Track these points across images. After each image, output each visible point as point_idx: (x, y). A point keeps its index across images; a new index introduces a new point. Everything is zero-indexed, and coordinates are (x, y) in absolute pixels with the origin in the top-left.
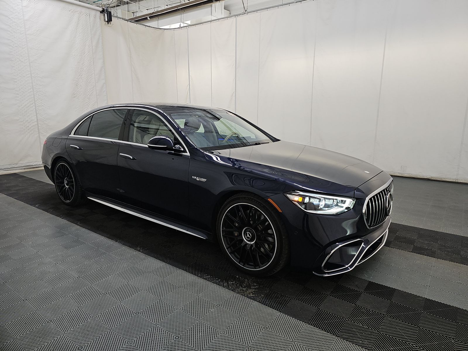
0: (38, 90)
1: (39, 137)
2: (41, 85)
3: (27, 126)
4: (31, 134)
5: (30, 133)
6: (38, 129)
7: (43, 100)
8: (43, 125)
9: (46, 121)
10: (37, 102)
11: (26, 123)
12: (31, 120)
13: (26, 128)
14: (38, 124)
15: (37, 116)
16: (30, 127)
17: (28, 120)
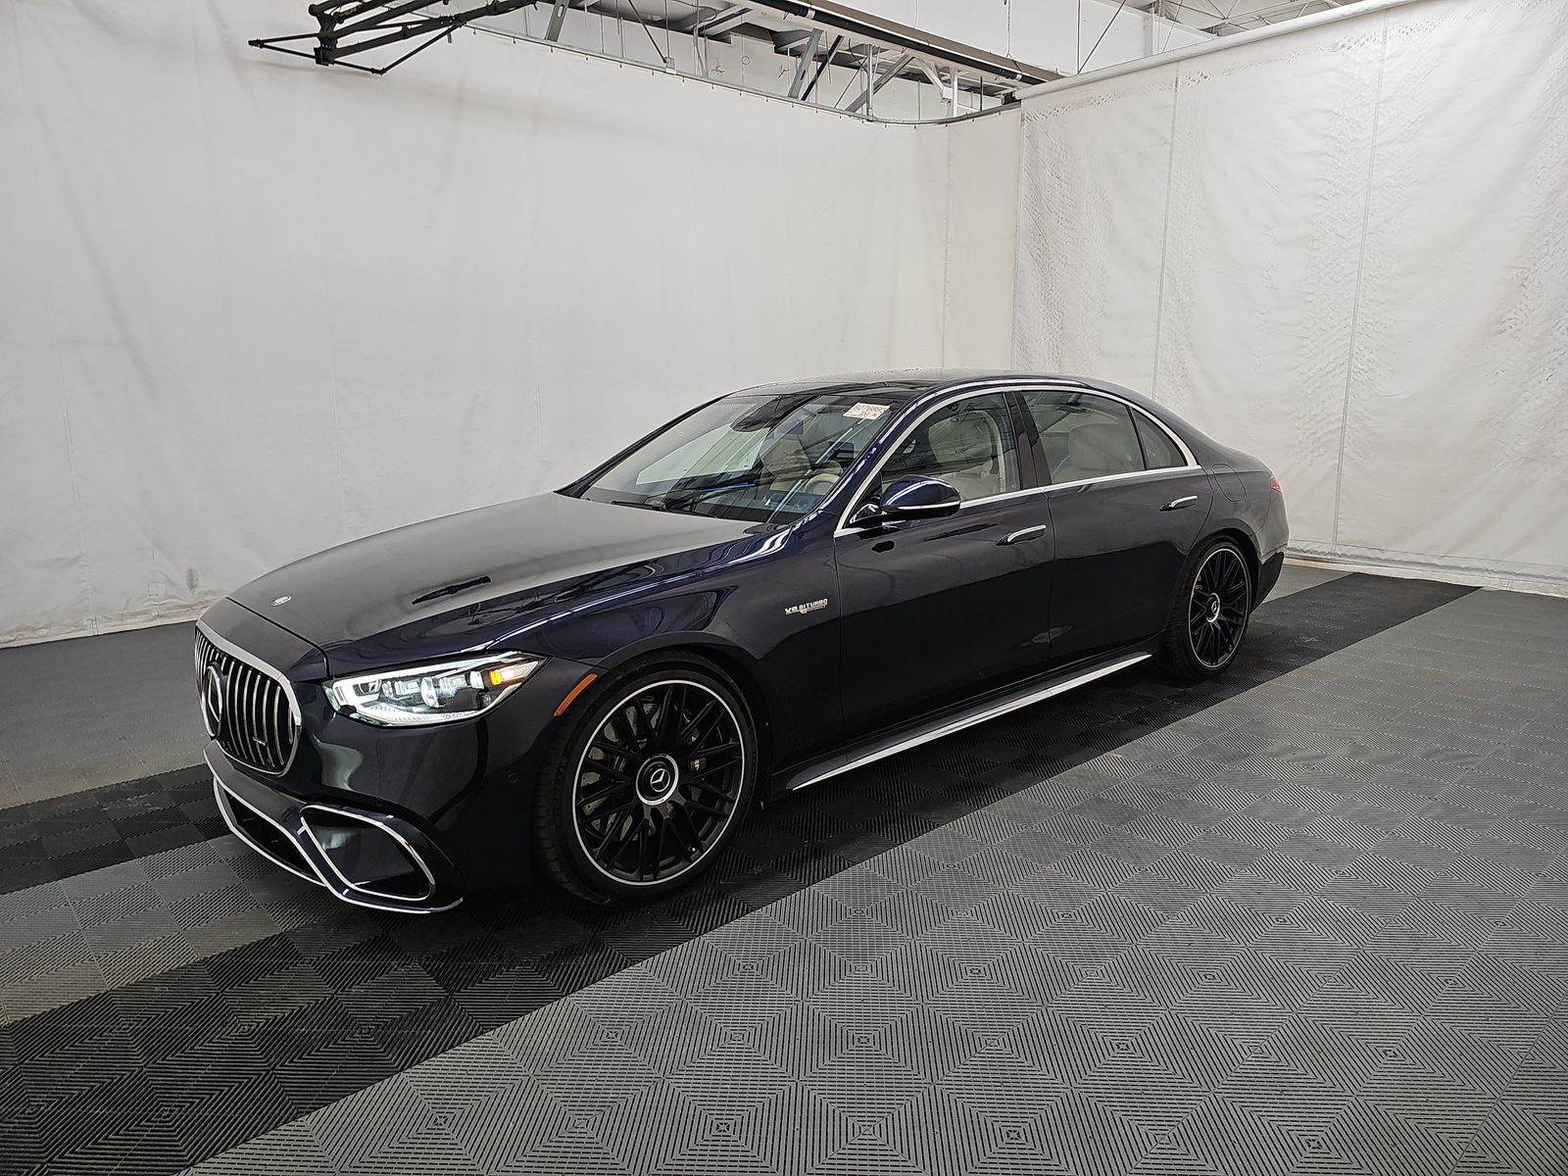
0: (1368, 321)
1: (1339, 469)
2: (1383, 303)
3: (1312, 431)
4: (1317, 457)
5: (1316, 454)
6: (1342, 442)
7: (1377, 350)
8: (1358, 431)
9: (1370, 420)
10: (1357, 359)
11: (1312, 422)
12: (1328, 416)
13: (1308, 438)
14: (1343, 428)
15: (1346, 403)
16: (1318, 435)
17: (1316, 415)
